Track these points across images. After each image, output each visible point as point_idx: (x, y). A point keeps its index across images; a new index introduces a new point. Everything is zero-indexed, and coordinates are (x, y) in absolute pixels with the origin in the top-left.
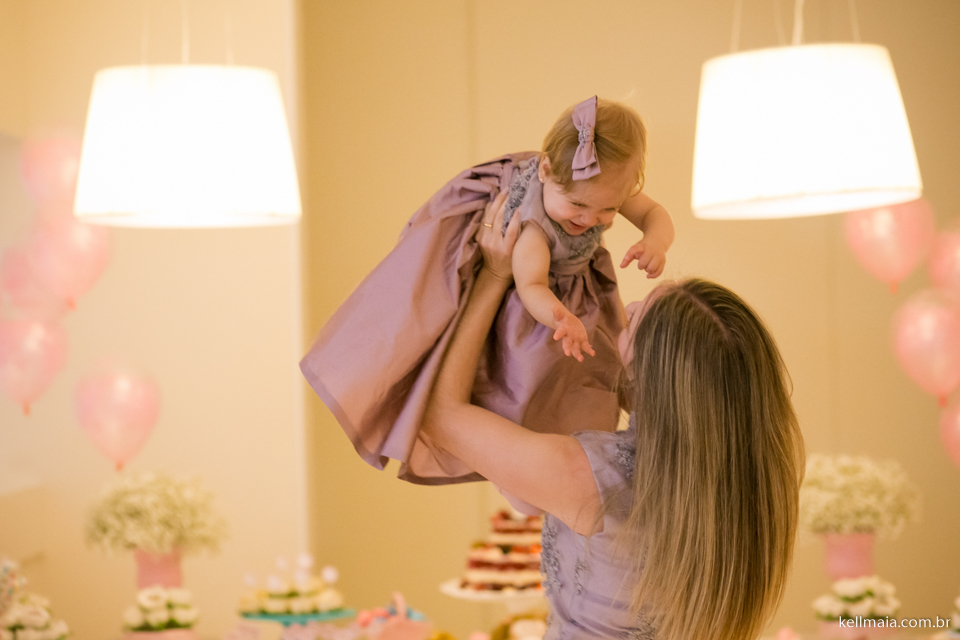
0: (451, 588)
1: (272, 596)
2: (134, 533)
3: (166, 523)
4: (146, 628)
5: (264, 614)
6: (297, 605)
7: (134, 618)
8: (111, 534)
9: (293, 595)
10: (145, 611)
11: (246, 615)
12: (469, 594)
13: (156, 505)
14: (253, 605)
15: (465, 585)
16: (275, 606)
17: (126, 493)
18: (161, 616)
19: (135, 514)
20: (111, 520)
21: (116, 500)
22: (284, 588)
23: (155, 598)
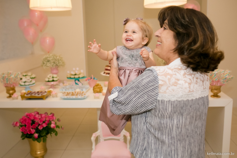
0: (102, 73)
1: (72, 75)
2: (48, 64)
3: (54, 63)
4: (49, 81)
5: (70, 78)
6: (76, 77)
7: (47, 80)
8: (45, 64)
9: (75, 75)
10: (49, 78)
11: (68, 78)
12: (105, 75)
13: (52, 60)
14: (69, 76)
15: (104, 73)
16: (72, 77)
17: (47, 57)
18: (51, 79)
19: (48, 61)
20: (45, 62)
21: (46, 58)
22: (74, 73)
23: (50, 76)
